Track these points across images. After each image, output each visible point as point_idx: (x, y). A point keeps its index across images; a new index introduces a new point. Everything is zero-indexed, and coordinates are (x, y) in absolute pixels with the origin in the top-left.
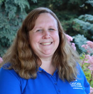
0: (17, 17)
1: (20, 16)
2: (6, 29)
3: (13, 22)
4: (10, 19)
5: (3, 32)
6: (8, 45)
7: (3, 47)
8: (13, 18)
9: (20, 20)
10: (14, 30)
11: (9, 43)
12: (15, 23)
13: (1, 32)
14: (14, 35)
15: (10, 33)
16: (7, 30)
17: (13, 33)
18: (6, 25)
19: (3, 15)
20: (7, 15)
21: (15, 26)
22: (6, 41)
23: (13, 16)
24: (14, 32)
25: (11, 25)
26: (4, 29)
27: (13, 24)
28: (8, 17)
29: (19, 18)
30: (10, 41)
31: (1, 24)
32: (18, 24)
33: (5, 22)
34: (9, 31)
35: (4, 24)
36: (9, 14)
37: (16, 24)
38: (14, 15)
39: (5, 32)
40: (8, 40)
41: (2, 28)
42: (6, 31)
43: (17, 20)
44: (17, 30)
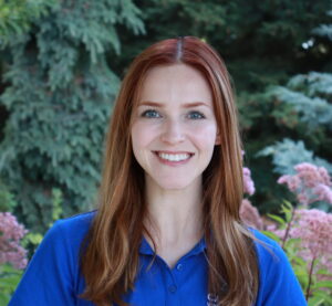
0: (77, 82)
1: (88, 80)
2: (41, 123)
3: (65, 101)
4: (53, 88)
5: (31, 134)
6: (45, 178)
7: (31, 182)
8: (65, 85)
9: (88, 93)
10: (67, 128)
11: (49, 171)
12: (70, 102)
13: (25, 134)
14: (68, 142)
15: (54, 136)
16: (45, 128)
17: (63, 136)
18: (42, 108)
19: (31, 76)
20: (45, 77)
21: (72, 112)
22: (39, 162)
24: (66, 133)
25: (56, 111)
26: (34, 122)
27: (64, 108)
28: (49, 84)
29: (83, 86)
30: (54, 163)
31: (24, 107)
32: (80, 107)
33: (36, 98)
34: (49, 128)
35: (32, 105)
36: (52, 74)
37: (75, 107)
38: (68, 77)
39: (36, 132)
40: (47, 159)
41: (29, 120)
42: (41, 130)
43: (79, 92)
44: (77, 126)
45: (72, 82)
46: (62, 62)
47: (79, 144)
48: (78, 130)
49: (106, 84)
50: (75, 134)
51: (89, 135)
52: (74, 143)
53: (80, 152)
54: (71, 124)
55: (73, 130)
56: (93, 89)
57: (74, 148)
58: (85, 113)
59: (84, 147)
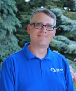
0: (7, 38)
1: (9, 38)
3: (4, 42)
4: (1, 40)
8: (4, 39)
9: (9, 40)
10: (4, 48)
14: (5, 52)
15: (1, 50)
17: (3, 50)
21: (6, 45)
23: (3, 38)
24: (4, 50)
25: (2, 45)
27: (4, 44)
29: (8, 39)
30: (1, 56)
32: (7, 44)
37: (6, 44)
38: (5, 37)
43: (7, 40)
44: (7, 48)
45: (6, 38)
46: (3, 34)
47: (7, 52)
48: (7, 49)
49: (13, 38)
50: (6, 50)
51: (9, 50)
52: (6, 52)
53: (7, 54)
54: (5, 47)
55: (6, 49)
56: (10, 40)
57: (6, 53)
58: (8, 45)
59: (8, 53)
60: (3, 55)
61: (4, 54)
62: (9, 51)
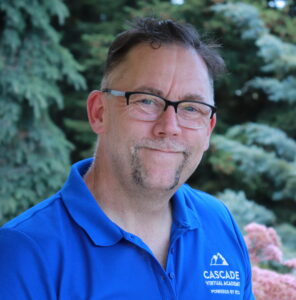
0: (22, 136)
1: (32, 134)
3: (9, 154)
8: (9, 140)
9: (32, 146)
10: (12, 181)
12: (15, 155)
14: (13, 195)
17: (8, 190)
21: (17, 165)
23: (8, 134)
24: (11, 187)
27: (8, 161)
29: (27, 140)
32: (25, 161)
37: (19, 160)
38: (13, 132)
43: (23, 146)
44: (21, 179)
45: (16, 136)
46: (6, 118)
47: (24, 197)
48: (24, 183)
49: (50, 137)
50: (19, 186)
51: (33, 187)
52: (19, 194)
53: (25, 203)
54: (16, 177)
55: (18, 183)
56: (37, 143)
57: (17, 200)
58: (30, 167)
59: (28, 200)
60: (6, 210)
61: (12, 205)
62: (30, 194)
